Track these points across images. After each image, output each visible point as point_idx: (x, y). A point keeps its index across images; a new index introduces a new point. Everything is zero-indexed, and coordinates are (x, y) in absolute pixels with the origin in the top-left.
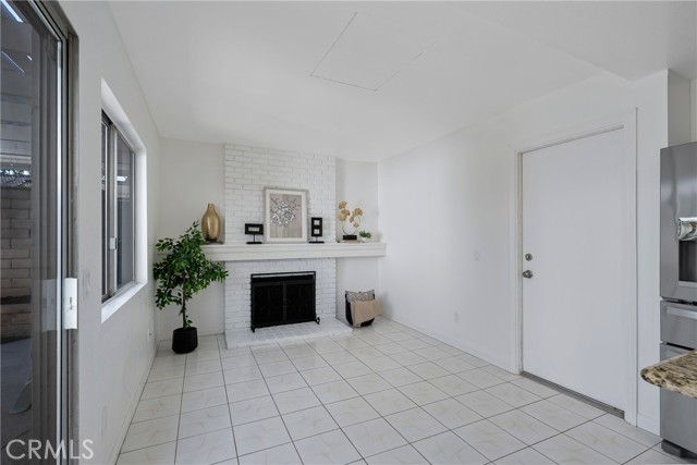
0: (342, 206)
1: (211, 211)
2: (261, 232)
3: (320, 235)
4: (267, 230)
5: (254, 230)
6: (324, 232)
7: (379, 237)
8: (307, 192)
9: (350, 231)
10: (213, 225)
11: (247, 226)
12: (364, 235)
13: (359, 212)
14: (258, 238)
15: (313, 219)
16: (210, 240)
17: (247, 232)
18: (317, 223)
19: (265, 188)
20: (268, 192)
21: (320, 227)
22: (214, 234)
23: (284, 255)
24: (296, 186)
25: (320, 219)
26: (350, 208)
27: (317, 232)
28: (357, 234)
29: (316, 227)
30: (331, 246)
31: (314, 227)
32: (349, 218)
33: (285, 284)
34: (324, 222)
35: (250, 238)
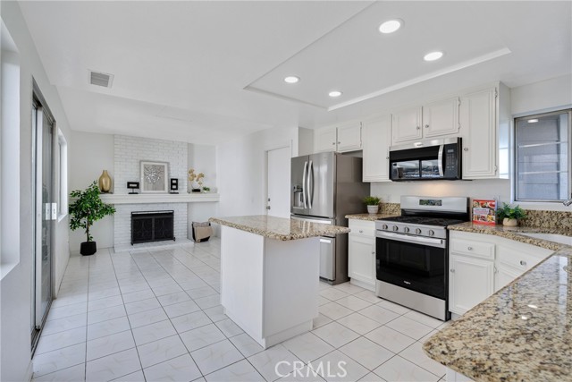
0: (191, 172)
1: (105, 174)
2: (138, 187)
3: (177, 189)
4: (142, 186)
5: (133, 186)
6: (179, 187)
7: (216, 191)
8: (168, 163)
9: (197, 186)
10: (106, 182)
11: (129, 183)
12: (205, 189)
13: (202, 176)
14: (135, 190)
15: (172, 180)
16: (104, 191)
17: (129, 187)
18: (174, 182)
19: (141, 161)
20: (143, 163)
21: (176, 184)
22: (106, 188)
23: (153, 200)
24: (161, 160)
25: (177, 180)
26: (197, 173)
27: (174, 187)
28: (201, 189)
29: (174, 184)
30: (184, 195)
31: (172, 184)
32: (195, 179)
33: (153, 218)
34: (179, 182)
35: (131, 190)
